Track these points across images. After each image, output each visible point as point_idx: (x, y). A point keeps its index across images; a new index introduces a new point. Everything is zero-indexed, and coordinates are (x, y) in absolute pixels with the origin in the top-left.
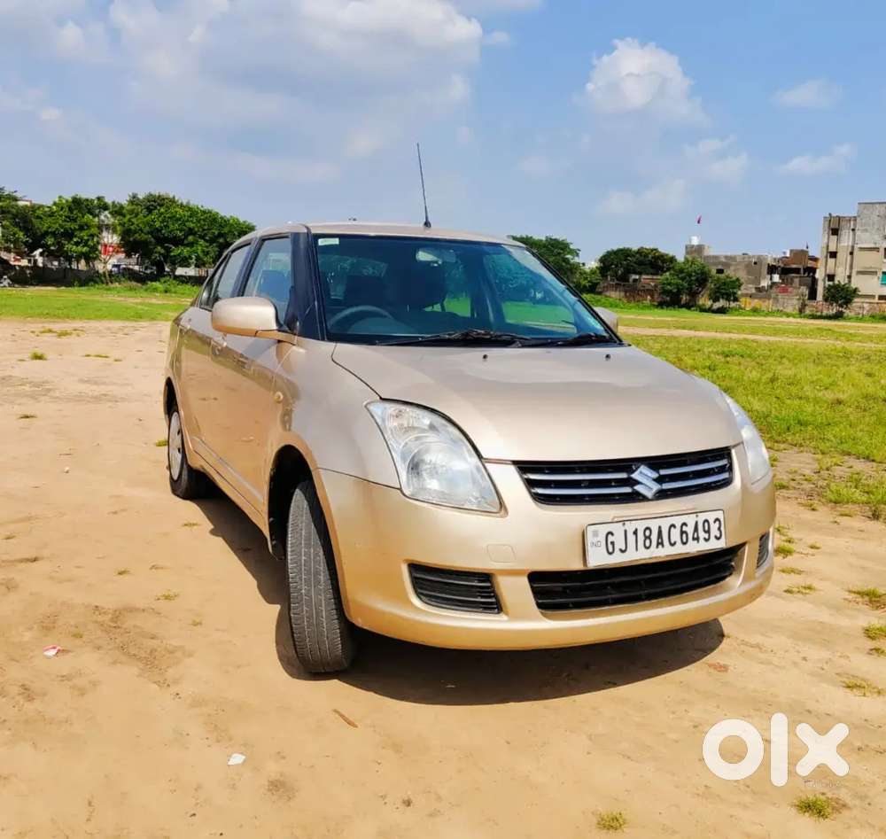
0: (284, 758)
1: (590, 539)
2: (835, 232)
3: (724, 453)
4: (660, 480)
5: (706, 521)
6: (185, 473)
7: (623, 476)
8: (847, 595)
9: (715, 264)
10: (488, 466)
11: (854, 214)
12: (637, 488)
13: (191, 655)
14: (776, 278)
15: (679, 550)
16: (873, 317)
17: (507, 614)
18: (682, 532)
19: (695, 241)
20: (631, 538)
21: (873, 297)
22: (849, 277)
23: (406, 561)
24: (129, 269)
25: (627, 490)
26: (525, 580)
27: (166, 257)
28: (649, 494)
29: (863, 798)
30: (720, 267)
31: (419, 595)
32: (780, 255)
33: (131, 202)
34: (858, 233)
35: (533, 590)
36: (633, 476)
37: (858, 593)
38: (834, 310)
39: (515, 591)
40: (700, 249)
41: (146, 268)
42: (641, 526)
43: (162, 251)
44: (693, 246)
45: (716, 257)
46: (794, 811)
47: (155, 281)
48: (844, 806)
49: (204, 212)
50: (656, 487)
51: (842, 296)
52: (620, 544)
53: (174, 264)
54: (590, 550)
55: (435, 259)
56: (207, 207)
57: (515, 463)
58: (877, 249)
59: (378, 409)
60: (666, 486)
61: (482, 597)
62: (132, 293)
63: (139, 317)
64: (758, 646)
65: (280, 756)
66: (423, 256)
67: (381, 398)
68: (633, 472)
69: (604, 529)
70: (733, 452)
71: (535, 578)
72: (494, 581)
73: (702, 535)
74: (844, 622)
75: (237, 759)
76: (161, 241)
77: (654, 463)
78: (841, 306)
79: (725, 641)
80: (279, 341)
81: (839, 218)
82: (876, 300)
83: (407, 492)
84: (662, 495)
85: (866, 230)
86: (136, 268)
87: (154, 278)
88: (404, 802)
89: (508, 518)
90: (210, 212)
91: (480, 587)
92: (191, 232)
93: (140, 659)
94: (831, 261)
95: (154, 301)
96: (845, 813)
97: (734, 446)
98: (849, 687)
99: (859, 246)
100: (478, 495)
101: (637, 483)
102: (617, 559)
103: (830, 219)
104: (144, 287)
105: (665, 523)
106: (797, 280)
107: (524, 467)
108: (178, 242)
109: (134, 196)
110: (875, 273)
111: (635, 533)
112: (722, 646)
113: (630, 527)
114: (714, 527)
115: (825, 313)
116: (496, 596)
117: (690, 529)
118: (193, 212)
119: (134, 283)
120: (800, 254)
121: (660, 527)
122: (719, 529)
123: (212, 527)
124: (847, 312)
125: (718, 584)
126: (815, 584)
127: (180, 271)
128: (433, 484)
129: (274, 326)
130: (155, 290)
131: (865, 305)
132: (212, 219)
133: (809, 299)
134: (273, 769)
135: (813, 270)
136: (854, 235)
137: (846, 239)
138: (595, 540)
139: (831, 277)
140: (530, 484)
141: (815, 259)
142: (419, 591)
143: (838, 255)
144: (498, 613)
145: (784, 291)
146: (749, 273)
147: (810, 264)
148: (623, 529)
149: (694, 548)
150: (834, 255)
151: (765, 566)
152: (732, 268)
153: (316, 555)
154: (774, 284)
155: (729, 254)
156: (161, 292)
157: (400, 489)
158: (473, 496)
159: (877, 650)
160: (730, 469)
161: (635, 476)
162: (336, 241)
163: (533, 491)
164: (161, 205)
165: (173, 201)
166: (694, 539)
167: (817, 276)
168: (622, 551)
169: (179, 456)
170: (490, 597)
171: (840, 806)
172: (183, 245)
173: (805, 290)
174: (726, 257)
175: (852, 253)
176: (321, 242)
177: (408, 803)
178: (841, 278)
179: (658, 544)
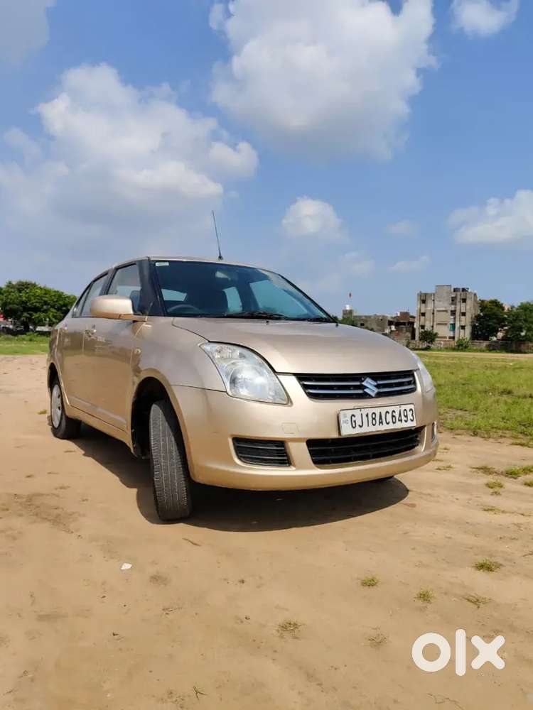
0: (156, 564)
1: (342, 419)
2: (424, 302)
3: (409, 374)
4: (378, 386)
5: (405, 410)
6: (64, 421)
7: (358, 383)
8: (470, 469)
9: (360, 320)
10: (279, 376)
11: (434, 292)
12: (366, 390)
13: (84, 515)
14: (393, 328)
15: (391, 427)
16: (446, 348)
17: (294, 466)
18: (393, 416)
19: (348, 308)
20: (365, 418)
21: (445, 337)
22: (433, 327)
23: (231, 435)
24: (6, 328)
25: (360, 392)
26: (304, 445)
27: (30, 319)
28: (373, 395)
29: (510, 560)
30: (362, 322)
31: (239, 458)
32: (394, 316)
33: (8, 286)
34: (436, 302)
35: (310, 453)
36: (363, 383)
37: (477, 468)
38: (425, 345)
39: (299, 451)
40: (351, 312)
41: (17, 327)
42: (370, 411)
43: (28, 316)
44: (346, 311)
45: (360, 317)
46: (473, 569)
47: (23, 334)
48: (501, 565)
49: (55, 292)
50: (376, 390)
51: (429, 337)
52: (359, 422)
53: (35, 325)
54: (343, 426)
55: (227, 277)
56: (56, 289)
57: (295, 374)
58: (446, 311)
59: (208, 347)
60: (382, 390)
61: (279, 456)
62: (9, 342)
63: (15, 352)
64: (429, 494)
65: (154, 563)
66: (219, 275)
67: (209, 341)
68: (363, 381)
69: (349, 413)
70: (415, 373)
71: (311, 443)
72: (286, 446)
73: (403, 418)
74: (473, 481)
75: (127, 566)
76: (26, 309)
77: (375, 376)
78: (429, 343)
79: (410, 493)
80: (134, 321)
81: (426, 294)
82: (448, 339)
83: (230, 394)
84: (379, 395)
85: (440, 301)
86: (11, 327)
87: (22, 333)
88: (240, 581)
89: (293, 407)
90: (58, 292)
91: (277, 450)
92: (46, 303)
93: (50, 520)
94: (422, 318)
95: (23, 345)
96: (502, 568)
97: (415, 371)
98: (485, 510)
99: (438, 309)
100: (274, 394)
101: (366, 387)
102: (358, 431)
103: (420, 295)
104: (16, 338)
105: (383, 410)
106: (404, 329)
107: (301, 377)
108: (36, 310)
109: (10, 283)
110: (446, 324)
111: (367, 415)
112: (409, 496)
113: (364, 412)
114: (410, 414)
115: (420, 347)
116: (287, 456)
117: (397, 415)
118: (47, 292)
119: (10, 336)
120: (405, 315)
121: (380, 413)
122: (412, 415)
123: (83, 452)
124: (432, 346)
125: (411, 451)
126: (452, 465)
127: (39, 329)
128: (244, 392)
129: (132, 312)
130: (24, 339)
131: (442, 342)
132: (60, 296)
133: (412, 339)
134: (152, 570)
135: (412, 323)
136: (434, 303)
137: (430, 306)
138: (345, 420)
139: (423, 327)
140: (305, 387)
141: (414, 317)
142: (241, 455)
143: (426, 315)
144: (289, 466)
145: (398, 335)
146: (378, 325)
147: (411, 320)
148: (360, 413)
149: (400, 426)
150: (423, 314)
151: (435, 441)
152: (369, 322)
153: (170, 441)
154: (392, 331)
155: (367, 314)
156: (27, 341)
157: (226, 392)
158: (270, 395)
159: (496, 493)
160: (415, 383)
161: (364, 383)
162: (167, 264)
163: (307, 391)
164: (27, 288)
165: (34, 285)
166: (399, 420)
167: (415, 326)
168: (361, 427)
169: (59, 412)
170: (284, 456)
171: (499, 566)
172: (40, 311)
173: (409, 335)
174: (365, 316)
175: (433, 314)
176: (157, 264)
177: (243, 582)
178: (428, 328)
179: (380, 423)
